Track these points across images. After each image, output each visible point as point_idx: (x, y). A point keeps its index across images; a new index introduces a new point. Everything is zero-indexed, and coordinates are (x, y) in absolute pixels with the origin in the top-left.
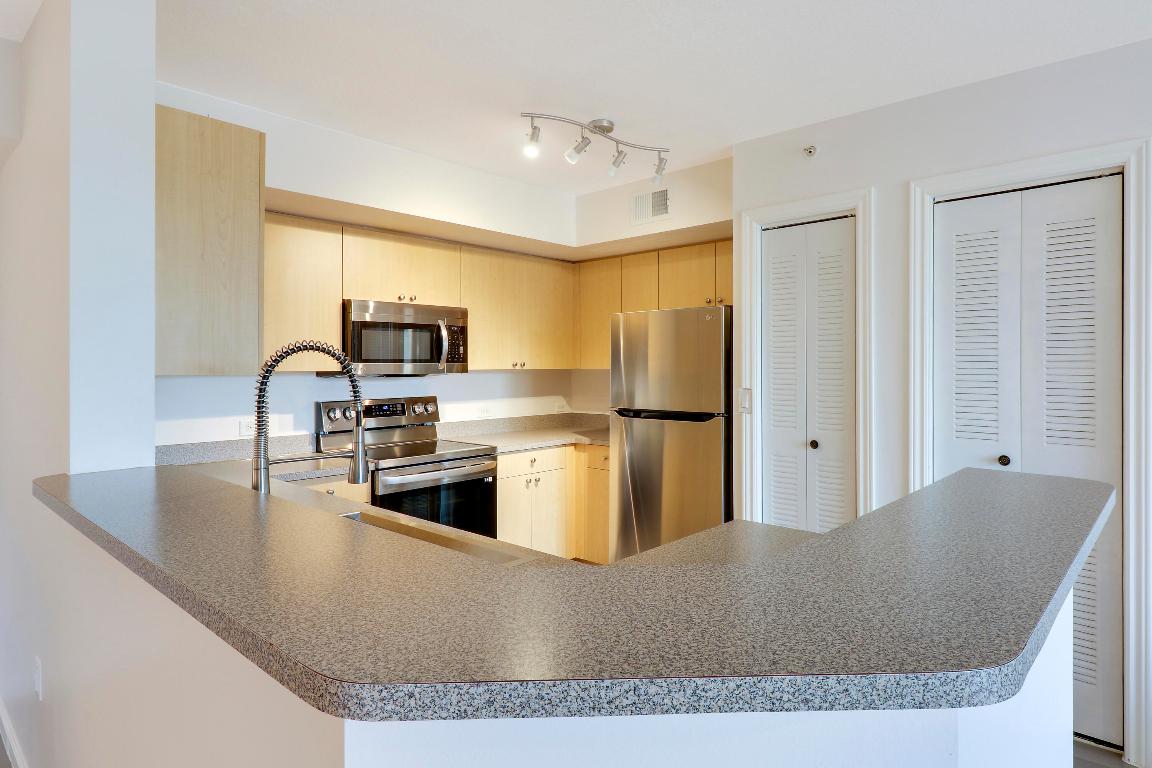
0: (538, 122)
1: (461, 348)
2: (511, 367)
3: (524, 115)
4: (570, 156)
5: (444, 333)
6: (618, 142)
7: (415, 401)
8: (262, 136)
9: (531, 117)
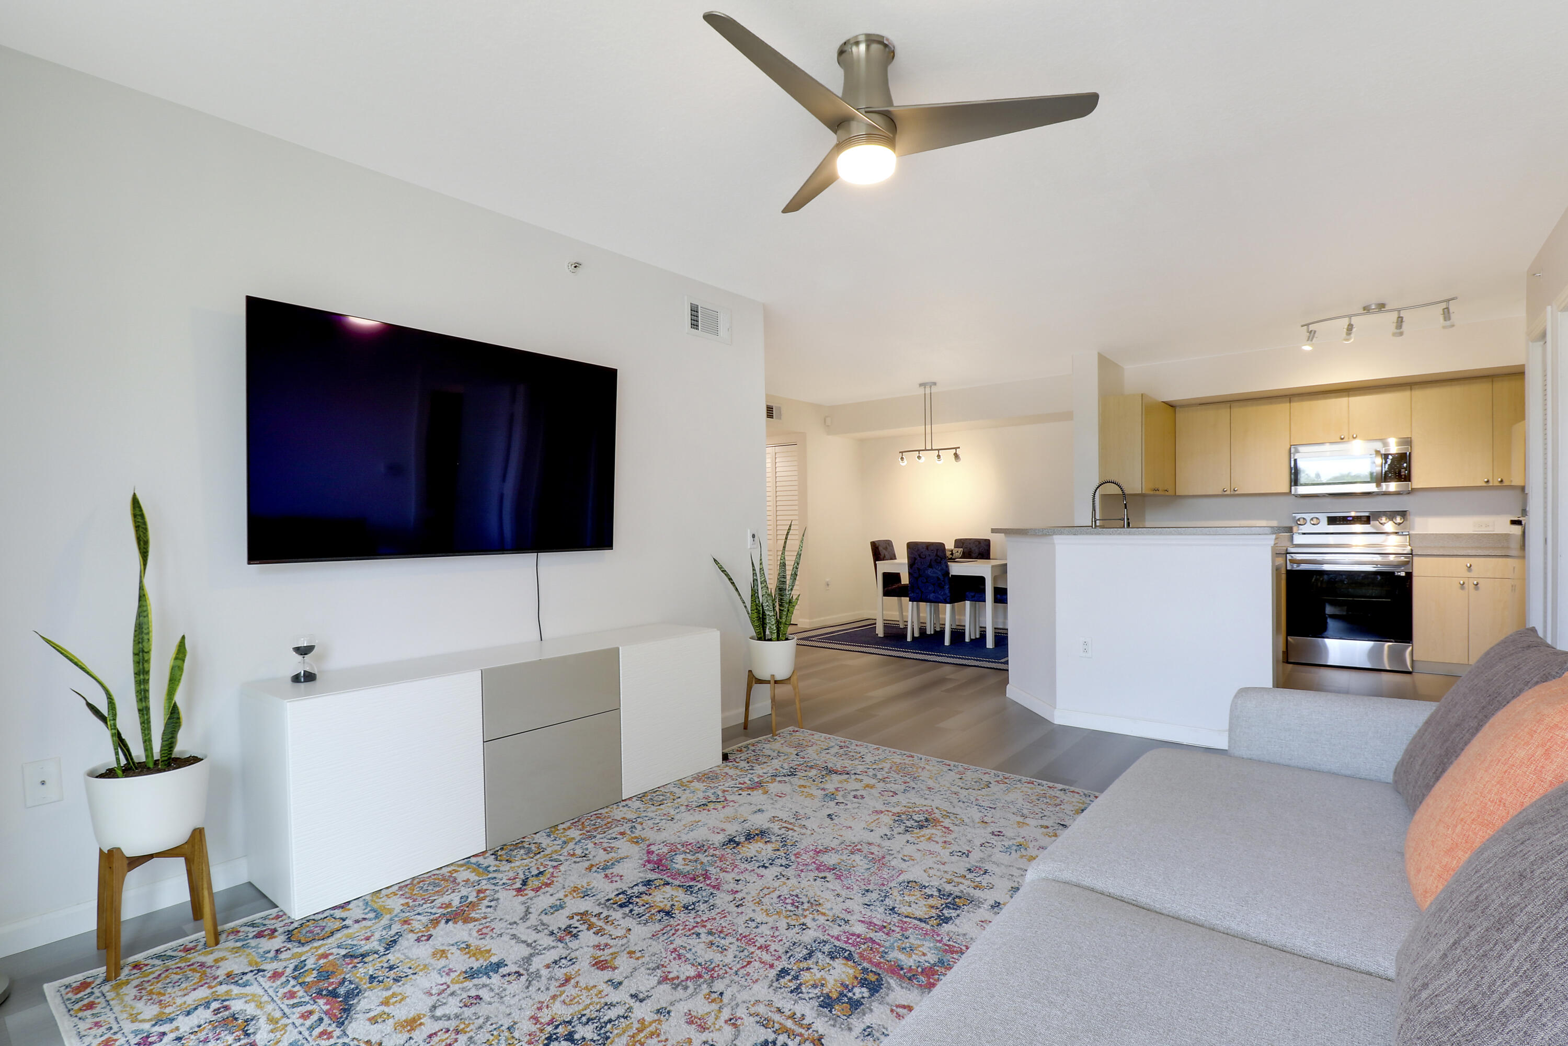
3: (1302, 326)
4: (1342, 341)
5: (1379, 461)
6: (1398, 311)
9: (1308, 325)
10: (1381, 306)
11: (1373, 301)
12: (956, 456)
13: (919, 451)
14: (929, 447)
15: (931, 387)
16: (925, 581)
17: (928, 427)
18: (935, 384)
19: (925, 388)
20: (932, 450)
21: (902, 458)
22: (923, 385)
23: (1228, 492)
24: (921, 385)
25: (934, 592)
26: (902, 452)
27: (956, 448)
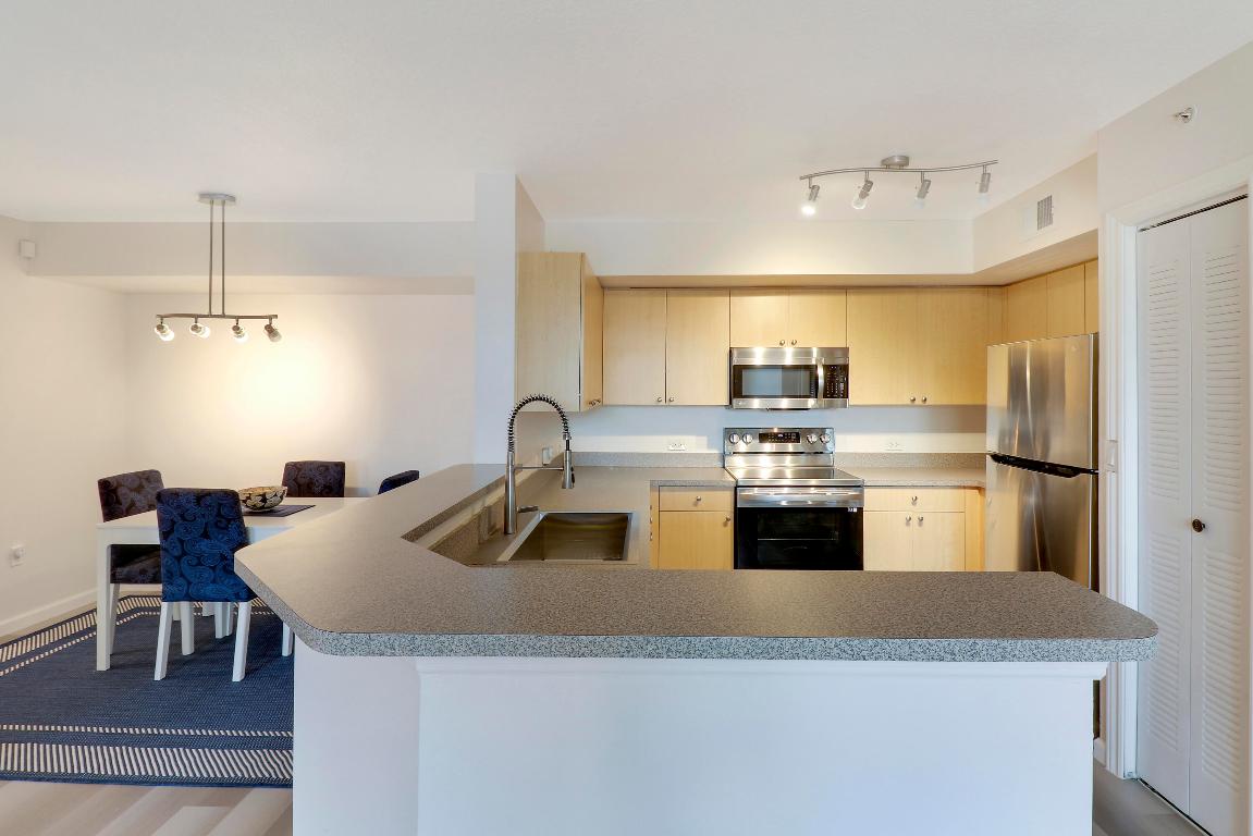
0: (815, 181)
1: (842, 385)
2: (909, 402)
3: (802, 178)
4: (857, 204)
5: (821, 372)
6: (922, 172)
7: (810, 431)
8: (583, 255)
9: (810, 177)
10: (904, 163)
11: (895, 152)
12: (271, 331)
13: (197, 317)
14: (217, 310)
15: (224, 203)
16: (195, 562)
17: (217, 279)
18: (233, 199)
19: (212, 203)
20: (223, 316)
21: (160, 328)
22: (209, 197)
23: (663, 403)
24: (203, 196)
25: (214, 582)
26: (162, 317)
27: (270, 318)
